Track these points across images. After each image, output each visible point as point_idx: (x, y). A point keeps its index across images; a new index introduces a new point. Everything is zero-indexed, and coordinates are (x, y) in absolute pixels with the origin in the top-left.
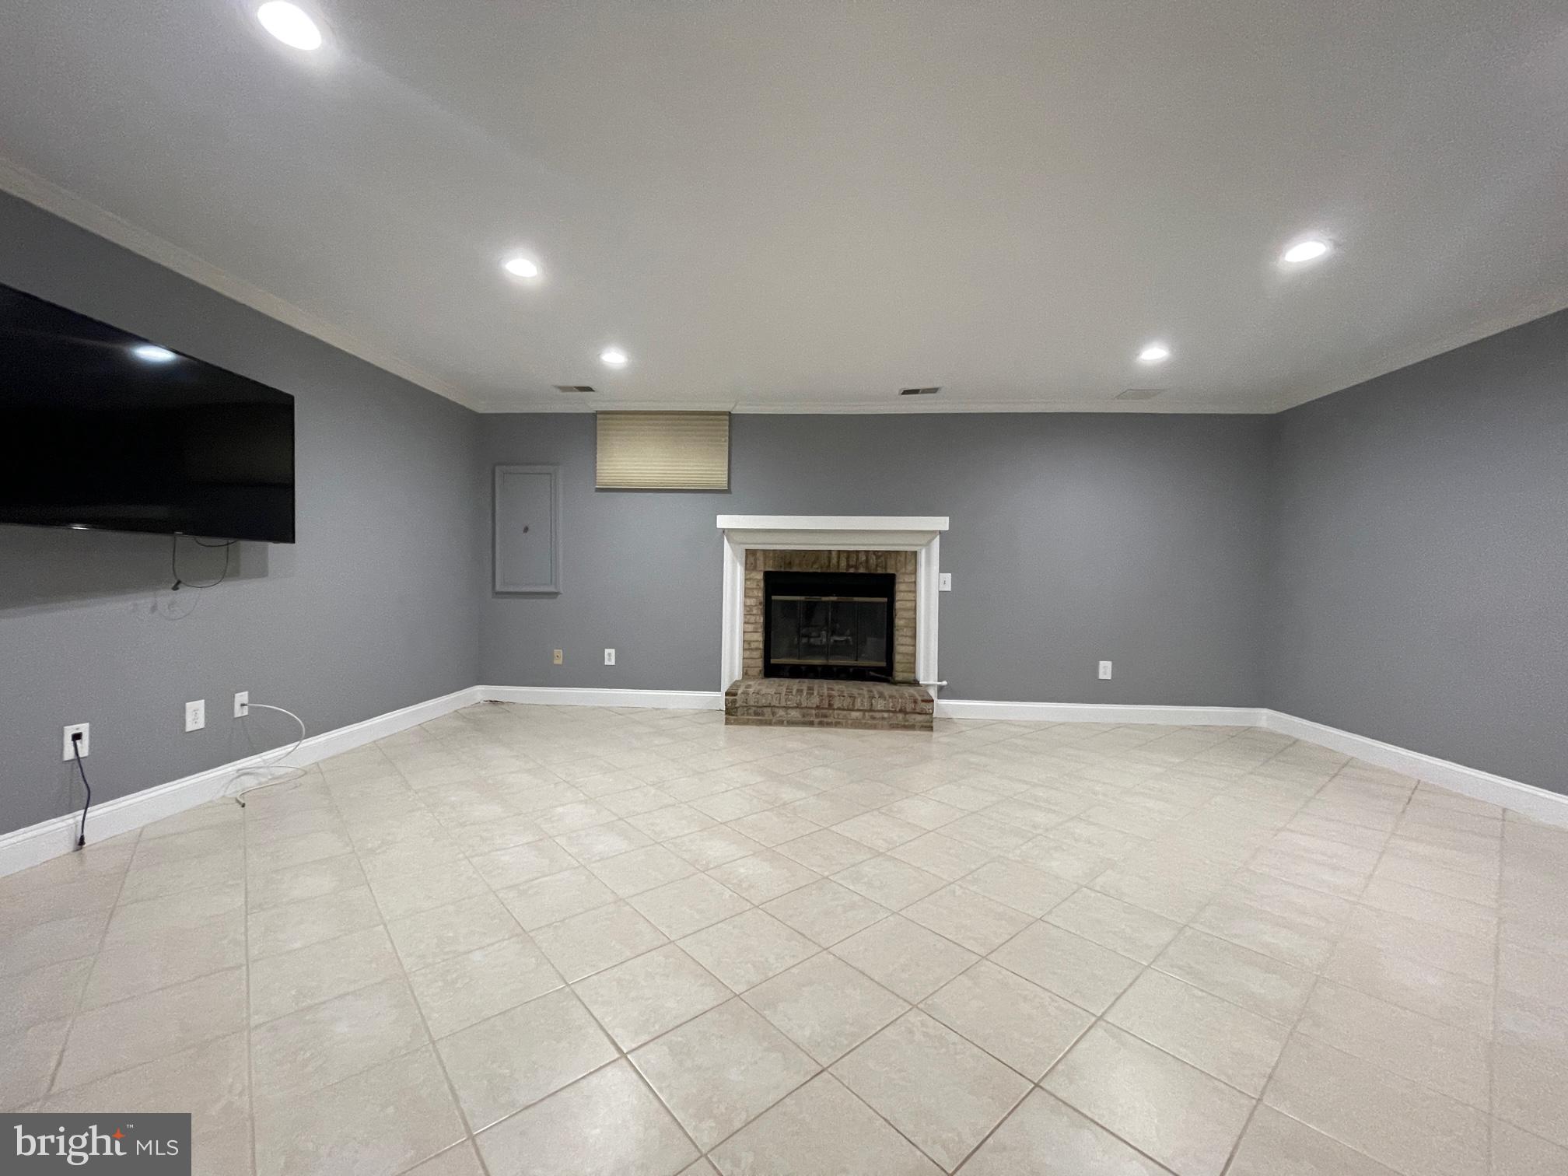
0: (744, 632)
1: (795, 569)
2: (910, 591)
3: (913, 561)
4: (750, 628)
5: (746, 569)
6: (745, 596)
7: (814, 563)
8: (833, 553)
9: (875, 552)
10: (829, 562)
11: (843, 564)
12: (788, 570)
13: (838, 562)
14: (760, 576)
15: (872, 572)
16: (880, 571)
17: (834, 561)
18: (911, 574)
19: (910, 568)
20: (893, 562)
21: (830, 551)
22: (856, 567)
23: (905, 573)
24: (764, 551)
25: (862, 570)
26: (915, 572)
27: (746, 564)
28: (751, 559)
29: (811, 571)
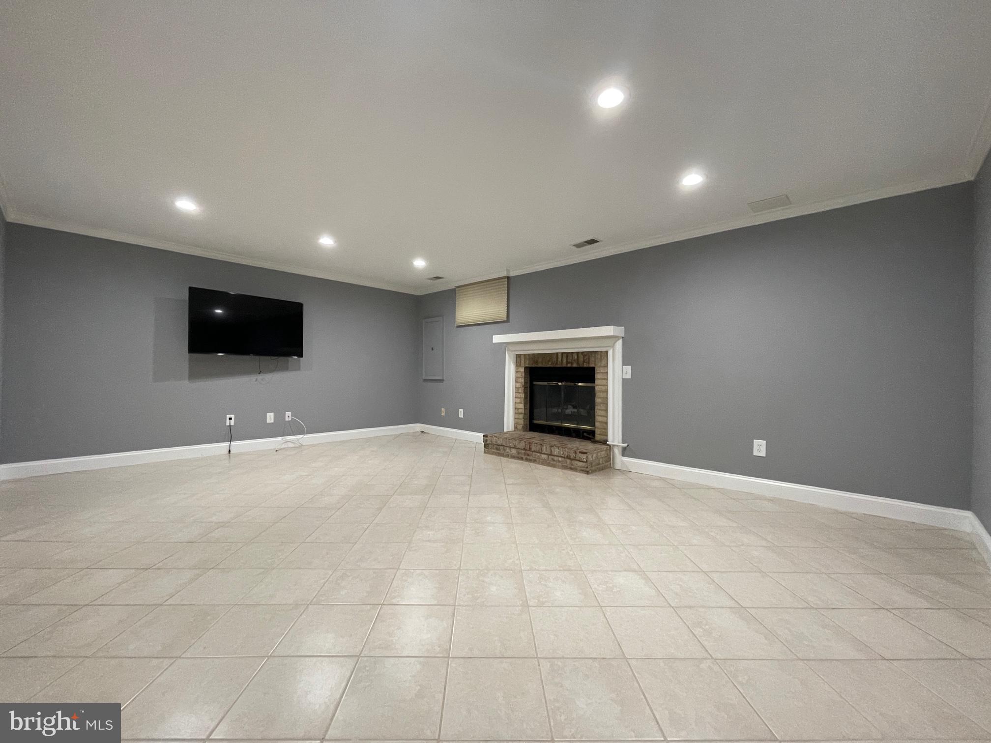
0: (515, 403)
1: (540, 365)
2: (604, 379)
3: (605, 358)
4: (518, 400)
5: (516, 366)
6: (516, 382)
7: (549, 361)
8: (559, 355)
9: (582, 353)
10: (557, 360)
11: (565, 361)
12: (536, 366)
13: (562, 360)
14: (522, 370)
15: (581, 366)
16: (585, 365)
17: (560, 359)
18: (605, 367)
19: (603, 363)
20: (593, 359)
21: (557, 354)
22: (572, 363)
23: (600, 366)
24: (525, 355)
25: (575, 365)
27: (516, 363)
28: (518, 359)
29: (548, 366)
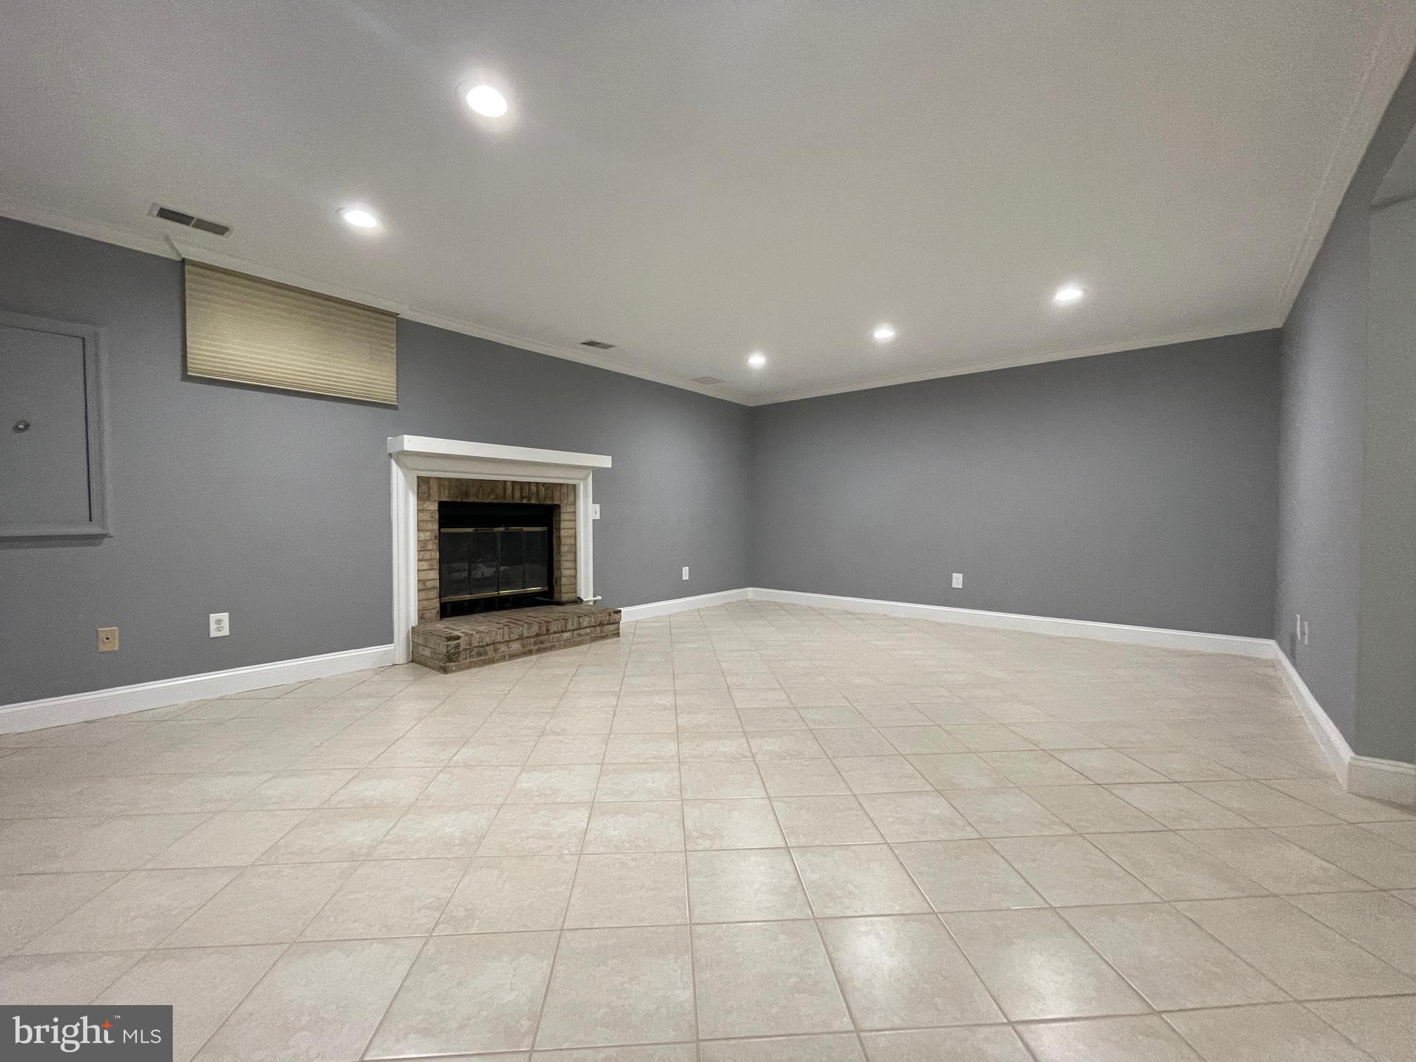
0: (418, 570)
1: (472, 499)
2: (572, 520)
3: (573, 493)
4: (425, 565)
5: (419, 498)
6: (418, 530)
7: (490, 493)
8: (509, 484)
9: (544, 484)
10: (505, 492)
11: (517, 494)
12: (464, 500)
13: (513, 493)
14: (434, 507)
15: (542, 503)
16: (548, 502)
17: (509, 491)
18: (571, 504)
19: (571, 499)
20: (558, 494)
21: (505, 482)
22: (529, 499)
23: (567, 504)
24: (439, 479)
25: (533, 502)
26: (574, 503)
27: (418, 493)
28: (424, 488)
29: (486, 501)
